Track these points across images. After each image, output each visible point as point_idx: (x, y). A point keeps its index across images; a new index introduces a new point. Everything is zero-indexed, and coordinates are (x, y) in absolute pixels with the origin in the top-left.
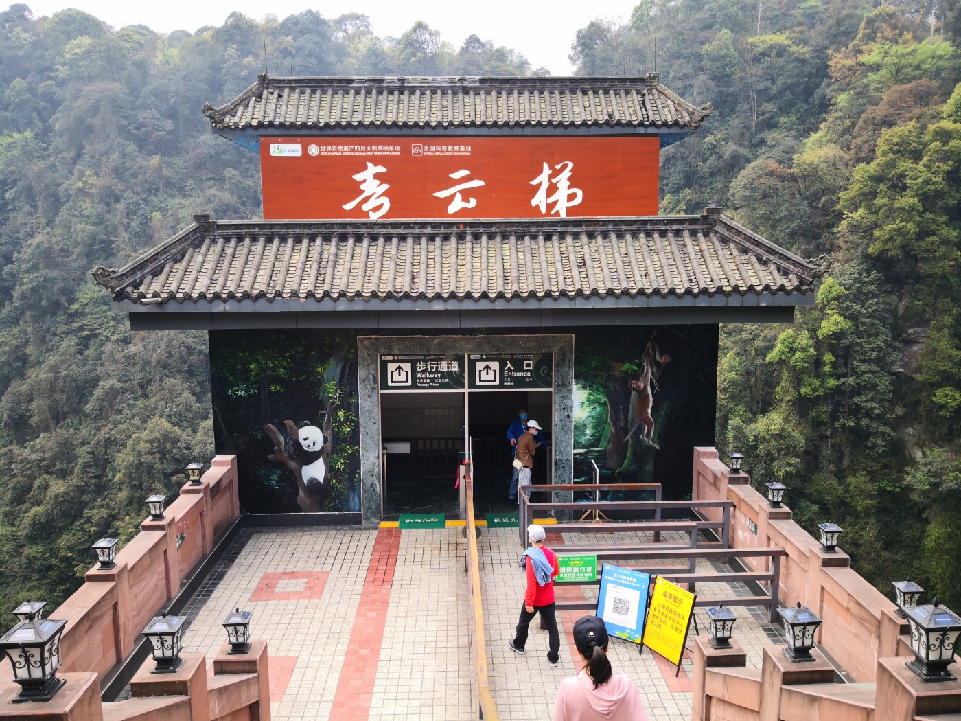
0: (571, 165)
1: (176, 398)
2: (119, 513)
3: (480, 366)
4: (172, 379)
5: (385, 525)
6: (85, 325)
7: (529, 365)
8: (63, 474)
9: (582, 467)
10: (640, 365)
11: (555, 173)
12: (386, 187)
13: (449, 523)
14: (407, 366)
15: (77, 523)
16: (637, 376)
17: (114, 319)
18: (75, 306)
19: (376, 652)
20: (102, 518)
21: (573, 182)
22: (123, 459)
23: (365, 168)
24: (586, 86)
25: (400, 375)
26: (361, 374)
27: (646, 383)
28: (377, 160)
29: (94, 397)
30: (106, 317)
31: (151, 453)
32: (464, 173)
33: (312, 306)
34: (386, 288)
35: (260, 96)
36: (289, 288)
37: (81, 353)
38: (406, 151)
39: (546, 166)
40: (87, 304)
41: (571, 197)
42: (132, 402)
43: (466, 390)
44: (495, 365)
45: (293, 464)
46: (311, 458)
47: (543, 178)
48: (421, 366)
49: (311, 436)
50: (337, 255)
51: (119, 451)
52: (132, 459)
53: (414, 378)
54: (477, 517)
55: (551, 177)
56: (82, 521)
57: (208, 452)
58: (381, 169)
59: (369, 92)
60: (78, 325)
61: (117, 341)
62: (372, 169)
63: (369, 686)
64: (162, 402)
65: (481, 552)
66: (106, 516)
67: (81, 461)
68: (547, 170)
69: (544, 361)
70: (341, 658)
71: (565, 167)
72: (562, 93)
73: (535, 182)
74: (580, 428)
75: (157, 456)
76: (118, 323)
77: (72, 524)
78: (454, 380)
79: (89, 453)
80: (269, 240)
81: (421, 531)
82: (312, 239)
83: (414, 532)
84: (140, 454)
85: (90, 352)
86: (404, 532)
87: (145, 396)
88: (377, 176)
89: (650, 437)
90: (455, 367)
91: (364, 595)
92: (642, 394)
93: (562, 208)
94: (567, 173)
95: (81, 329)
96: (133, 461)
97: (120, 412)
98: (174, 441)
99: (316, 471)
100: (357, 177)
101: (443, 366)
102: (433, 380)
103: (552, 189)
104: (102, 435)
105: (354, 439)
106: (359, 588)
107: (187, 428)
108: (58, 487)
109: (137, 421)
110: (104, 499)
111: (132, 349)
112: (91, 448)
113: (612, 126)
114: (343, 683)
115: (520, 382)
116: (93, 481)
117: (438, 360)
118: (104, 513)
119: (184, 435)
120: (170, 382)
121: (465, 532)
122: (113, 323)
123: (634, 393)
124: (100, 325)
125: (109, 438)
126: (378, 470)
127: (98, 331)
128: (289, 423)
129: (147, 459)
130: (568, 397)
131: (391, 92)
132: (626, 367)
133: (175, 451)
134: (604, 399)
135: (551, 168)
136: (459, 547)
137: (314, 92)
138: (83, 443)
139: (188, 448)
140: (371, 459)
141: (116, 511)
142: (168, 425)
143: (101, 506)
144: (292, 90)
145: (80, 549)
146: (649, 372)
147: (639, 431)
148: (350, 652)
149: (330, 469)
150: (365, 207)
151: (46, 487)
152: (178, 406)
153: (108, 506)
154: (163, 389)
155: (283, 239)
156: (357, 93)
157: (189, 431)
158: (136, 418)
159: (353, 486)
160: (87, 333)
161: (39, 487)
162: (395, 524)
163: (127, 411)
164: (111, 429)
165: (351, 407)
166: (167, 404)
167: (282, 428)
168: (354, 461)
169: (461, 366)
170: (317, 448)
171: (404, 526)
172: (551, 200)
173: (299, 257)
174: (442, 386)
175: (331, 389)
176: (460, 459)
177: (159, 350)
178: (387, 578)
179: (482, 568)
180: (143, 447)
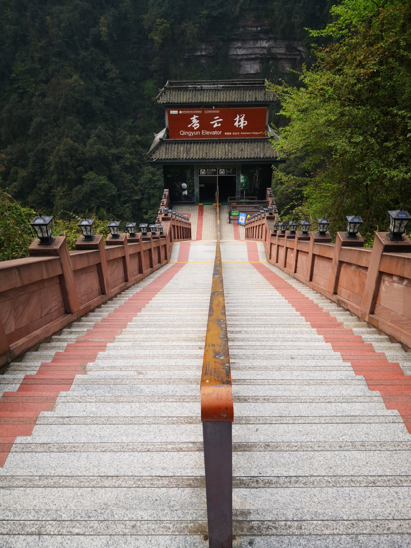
0: (244, 115)
1: (73, 127)
2: (53, 186)
3: (220, 170)
4: (70, 117)
5: (200, 204)
6: (20, 86)
7: (231, 170)
8: (24, 166)
9: (242, 192)
10: (255, 170)
11: (240, 117)
12: (198, 121)
13: (213, 204)
14: (204, 170)
15: (35, 190)
16: (255, 173)
17: (34, 82)
18: (13, 75)
19: (202, 226)
20: (46, 188)
21: (245, 119)
22: (52, 159)
23: (193, 116)
24: (250, 88)
25: (203, 172)
26: (195, 172)
27: (257, 174)
28: (196, 114)
29: (32, 127)
30: (30, 81)
31: (66, 156)
32: (218, 117)
33: (186, 161)
34: (201, 157)
35: (165, 92)
36: (181, 157)
37: (20, 102)
38: (203, 112)
39: (238, 115)
40: (19, 74)
41: (244, 123)
42: (52, 129)
43: (217, 175)
44: (224, 170)
45: (181, 191)
46: (184, 190)
47: (237, 119)
48: (207, 170)
49: (184, 185)
50: (190, 148)
51: (50, 155)
52: (57, 159)
53: (206, 173)
54: (219, 203)
55: (239, 118)
56: (37, 189)
57: (93, 156)
58: (197, 117)
59: (193, 91)
60: (16, 86)
61: (39, 96)
62: (195, 117)
63: (202, 230)
64: (66, 130)
65: (220, 210)
66: (48, 187)
67: (31, 160)
68: (238, 116)
69: (234, 169)
70: (196, 227)
71: (243, 116)
72: (244, 90)
73: (235, 119)
74: (242, 184)
75: (69, 158)
76: (37, 85)
77: (32, 191)
78: (215, 173)
79: (34, 156)
80: (175, 144)
81: (208, 206)
82: (184, 144)
83: (206, 206)
84: (61, 157)
85: (25, 101)
86: (204, 206)
87: (57, 126)
88: (196, 118)
89: (257, 186)
90: (215, 170)
91: (198, 218)
92: (256, 177)
93: (242, 126)
94: (243, 117)
95: (18, 88)
96: (58, 161)
97: (46, 135)
98: (76, 150)
99: (186, 193)
100: (191, 119)
101: (212, 170)
102: (210, 173)
103: (240, 121)
104: (40, 146)
105: (193, 186)
106: (197, 216)
107: (81, 143)
108: (23, 173)
109: (55, 139)
110: (45, 179)
111: (47, 100)
112: (35, 153)
113: (256, 102)
114: (197, 230)
115: (229, 174)
116: (39, 170)
117: (211, 169)
118: (46, 185)
119: (80, 147)
120: (69, 118)
121: (217, 206)
122: (34, 85)
123: (254, 177)
124: (28, 86)
125: (44, 148)
126: (198, 193)
127: (27, 90)
128: (180, 183)
129: (64, 160)
130: (240, 177)
131: (199, 90)
132: (252, 171)
133: (77, 155)
134: (247, 178)
135: (239, 116)
136: (216, 209)
137: (179, 91)
138: (30, 151)
139: (83, 154)
140: (197, 190)
141: (52, 184)
142: (72, 142)
143: (44, 182)
144: (173, 90)
145: (38, 203)
146: (257, 172)
147: (255, 185)
148: (198, 226)
149: (188, 192)
150: (193, 126)
151: (17, 173)
152: (75, 131)
153: (48, 183)
154: (66, 123)
155: (178, 144)
156: (190, 91)
157: (82, 144)
158: (55, 138)
159: (193, 196)
160: (22, 91)
161: (13, 173)
162: (202, 204)
163: (50, 135)
164: (44, 144)
165: (193, 179)
166: (69, 130)
167: (178, 184)
168: (193, 191)
169: (216, 170)
170: (186, 188)
171: (204, 204)
172: (239, 124)
173: (182, 148)
174: (212, 175)
175: (189, 176)
176: (216, 190)
177: (61, 101)
178: (202, 215)
179: (219, 213)
180: (62, 153)
